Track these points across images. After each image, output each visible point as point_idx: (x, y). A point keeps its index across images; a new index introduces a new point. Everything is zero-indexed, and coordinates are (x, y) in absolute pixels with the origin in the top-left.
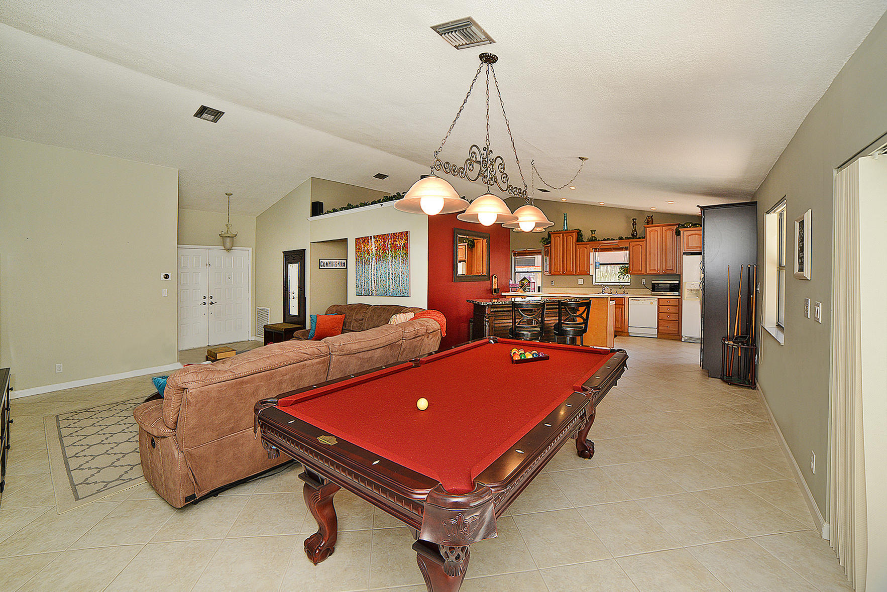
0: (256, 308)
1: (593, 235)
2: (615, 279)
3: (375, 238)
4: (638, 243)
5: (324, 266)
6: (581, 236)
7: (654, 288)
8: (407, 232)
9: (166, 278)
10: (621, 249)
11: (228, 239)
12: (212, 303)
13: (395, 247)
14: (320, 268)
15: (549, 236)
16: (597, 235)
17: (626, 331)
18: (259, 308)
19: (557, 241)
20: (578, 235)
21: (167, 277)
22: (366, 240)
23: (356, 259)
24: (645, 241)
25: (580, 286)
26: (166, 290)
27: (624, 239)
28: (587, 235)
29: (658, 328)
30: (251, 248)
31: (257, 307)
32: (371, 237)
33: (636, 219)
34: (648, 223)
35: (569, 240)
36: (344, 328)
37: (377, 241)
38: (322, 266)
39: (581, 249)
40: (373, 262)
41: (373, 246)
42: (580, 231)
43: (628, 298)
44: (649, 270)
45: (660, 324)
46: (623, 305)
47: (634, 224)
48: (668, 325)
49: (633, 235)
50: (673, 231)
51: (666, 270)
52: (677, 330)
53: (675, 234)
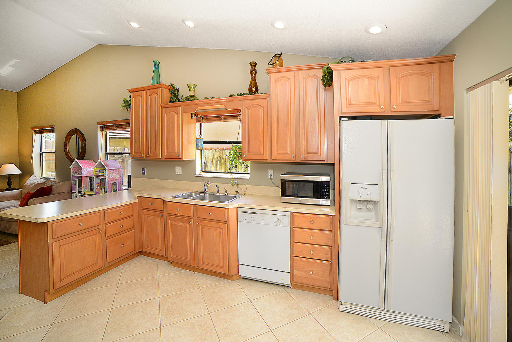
1: (192, 93)
4: (256, 102)
7: (285, 188)
16: (200, 94)
17: (235, 271)
24: (269, 100)
25: (179, 178)
27: (235, 97)
29: (291, 272)
33: (256, 64)
34: (273, 64)
43: (236, 209)
44: (276, 153)
45: (295, 264)
46: (225, 222)
47: (253, 72)
48: (311, 269)
49: (250, 90)
50: (317, 79)
51: (307, 154)
52: (328, 279)
53: (321, 83)
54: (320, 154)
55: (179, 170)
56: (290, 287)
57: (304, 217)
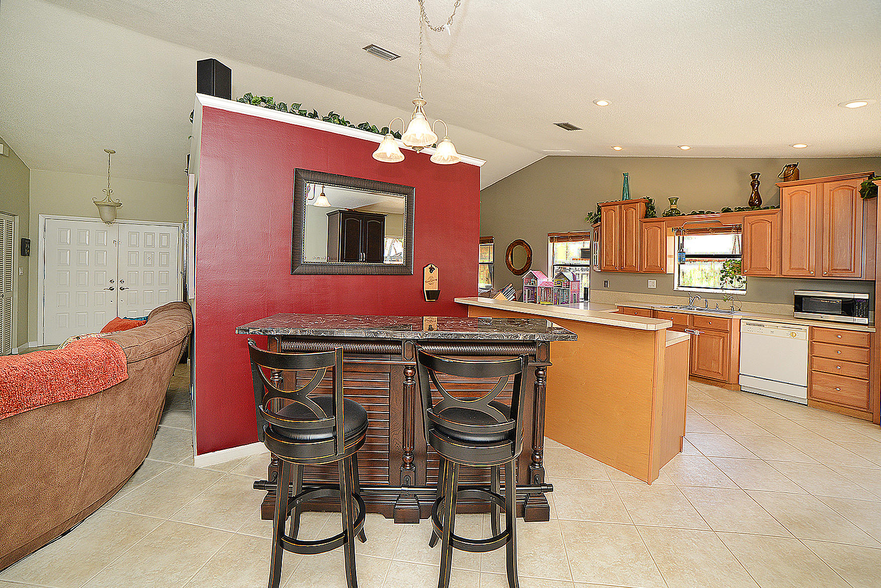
1: (674, 207)
2: (714, 282)
4: (762, 217)
6: (652, 208)
7: (800, 304)
10: (726, 230)
15: (599, 210)
16: (680, 206)
17: (734, 381)
19: (612, 217)
20: (647, 208)
24: (779, 214)
25: (652, 291)
27: (732, 211)
28: (662, 207)
29: (810, 387)
33: (759, 174)
34: (786, 178)
35: (629, 215)
39: (651, 230)
42: (651, 200)
43: (739, 320)
44: (788, 269)
45: (814, 378)
46: (727, 332)
47: (755, 183)
48: (838, 385)
49: (751, 204)
50: (853, 190)
51: (832, 270)
52: (865, 399)
53: (859, 195)
54: (853, 271)
55: (652, 284)
56: (807, 405)
57: (828, 331)
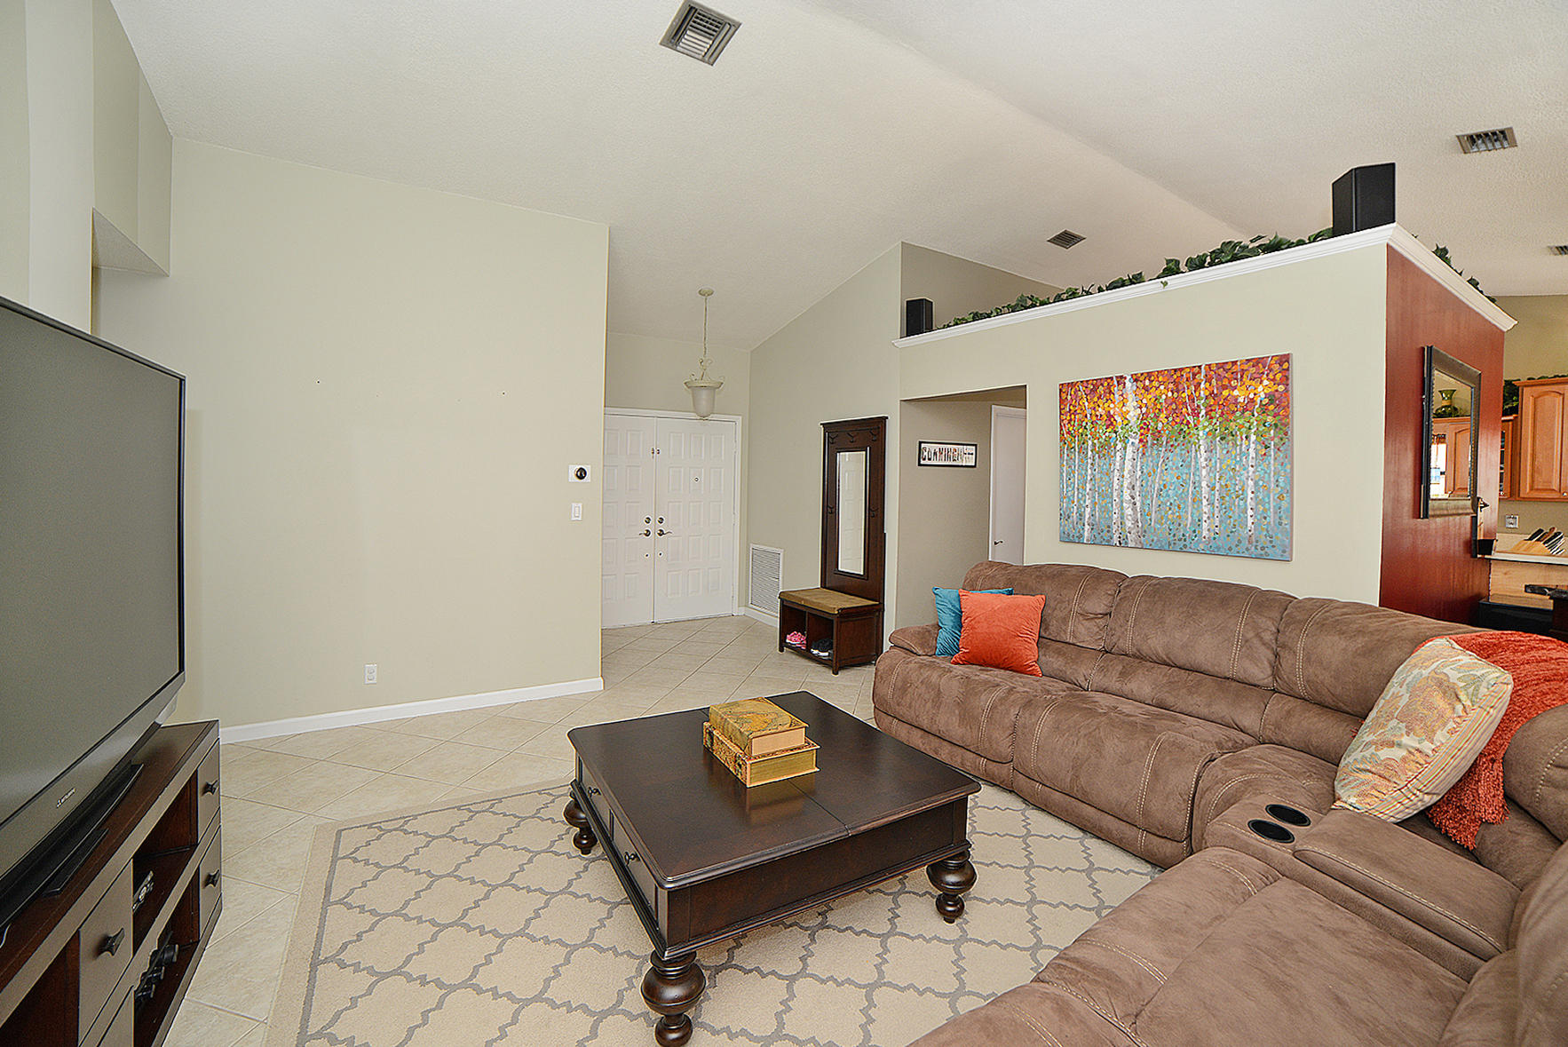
0: (748, 545)
3: (1136, 380)
5: (930, 459)
8: (1284, 359)
9: (581, 477)
11: (704, 394)
12: (661, 533)
13: (1223, 408)
14: (920, 465)
18: (755, 546)
21: (581, 474)
22: (1101, 388)
23: (1063, 440)
26: (580, 505)
30: (741, 417)
31: (752, 546)
32: (1121, 379)
36: (1043, 634)
37: (1146, 389)
38: (924, 459)
40: (1130, 449)
41: (1130, 407)
